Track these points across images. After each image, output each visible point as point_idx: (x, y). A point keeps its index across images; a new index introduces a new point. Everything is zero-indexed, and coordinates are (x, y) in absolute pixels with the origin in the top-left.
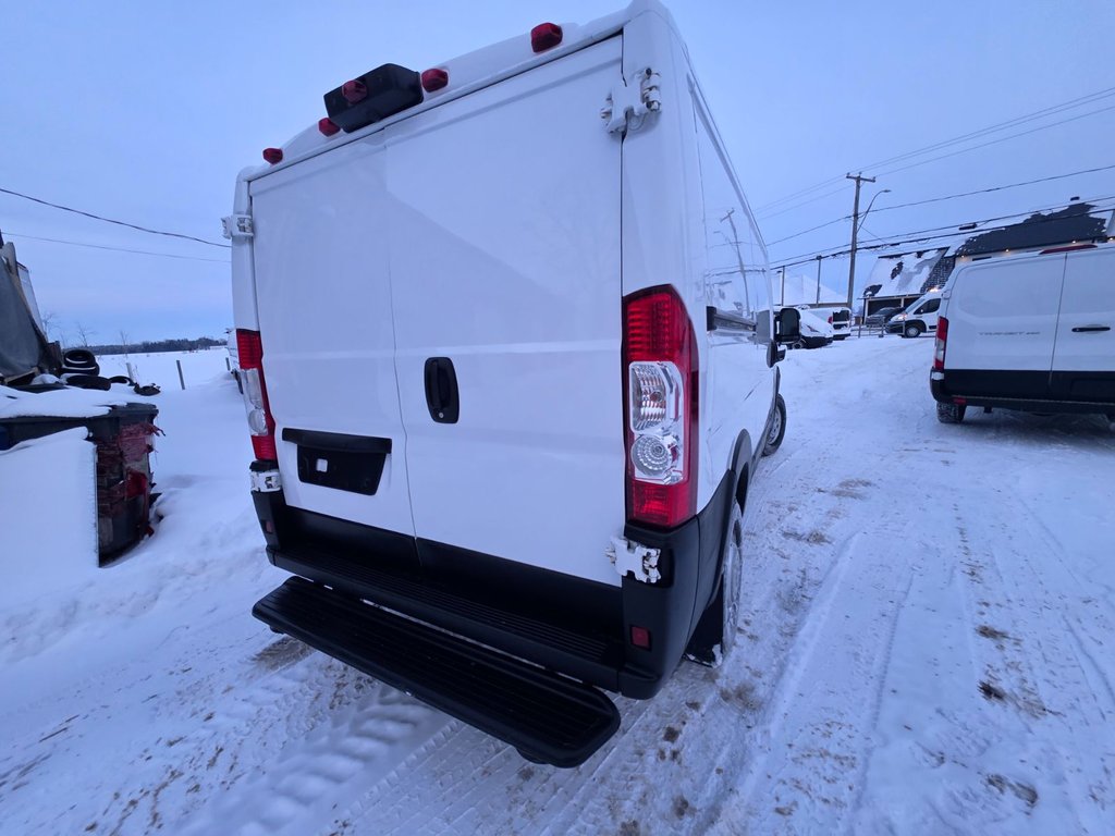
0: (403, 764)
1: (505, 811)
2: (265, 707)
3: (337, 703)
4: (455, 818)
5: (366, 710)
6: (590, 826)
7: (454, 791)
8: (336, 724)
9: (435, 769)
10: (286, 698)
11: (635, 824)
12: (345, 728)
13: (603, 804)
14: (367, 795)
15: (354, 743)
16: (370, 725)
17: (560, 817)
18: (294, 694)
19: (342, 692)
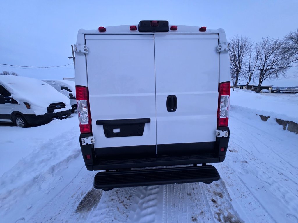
0: (163, 208)
1: (194, 203)
2: (103, 221)
3: (126, 206)
4: (187, 210)
5: (139, 203)
6: (209, 196)
7: (180, 206)
8: (135, 211)
9: (171, 205)
10: (107, 214)
11: (214, 192)
12: (138, 210)
13: (207, 192)
14: (163, 220)
15: (144, 212)
16: (145, 205)
17: (203, 198)
18: (108, 212)
19: (125, 203)
